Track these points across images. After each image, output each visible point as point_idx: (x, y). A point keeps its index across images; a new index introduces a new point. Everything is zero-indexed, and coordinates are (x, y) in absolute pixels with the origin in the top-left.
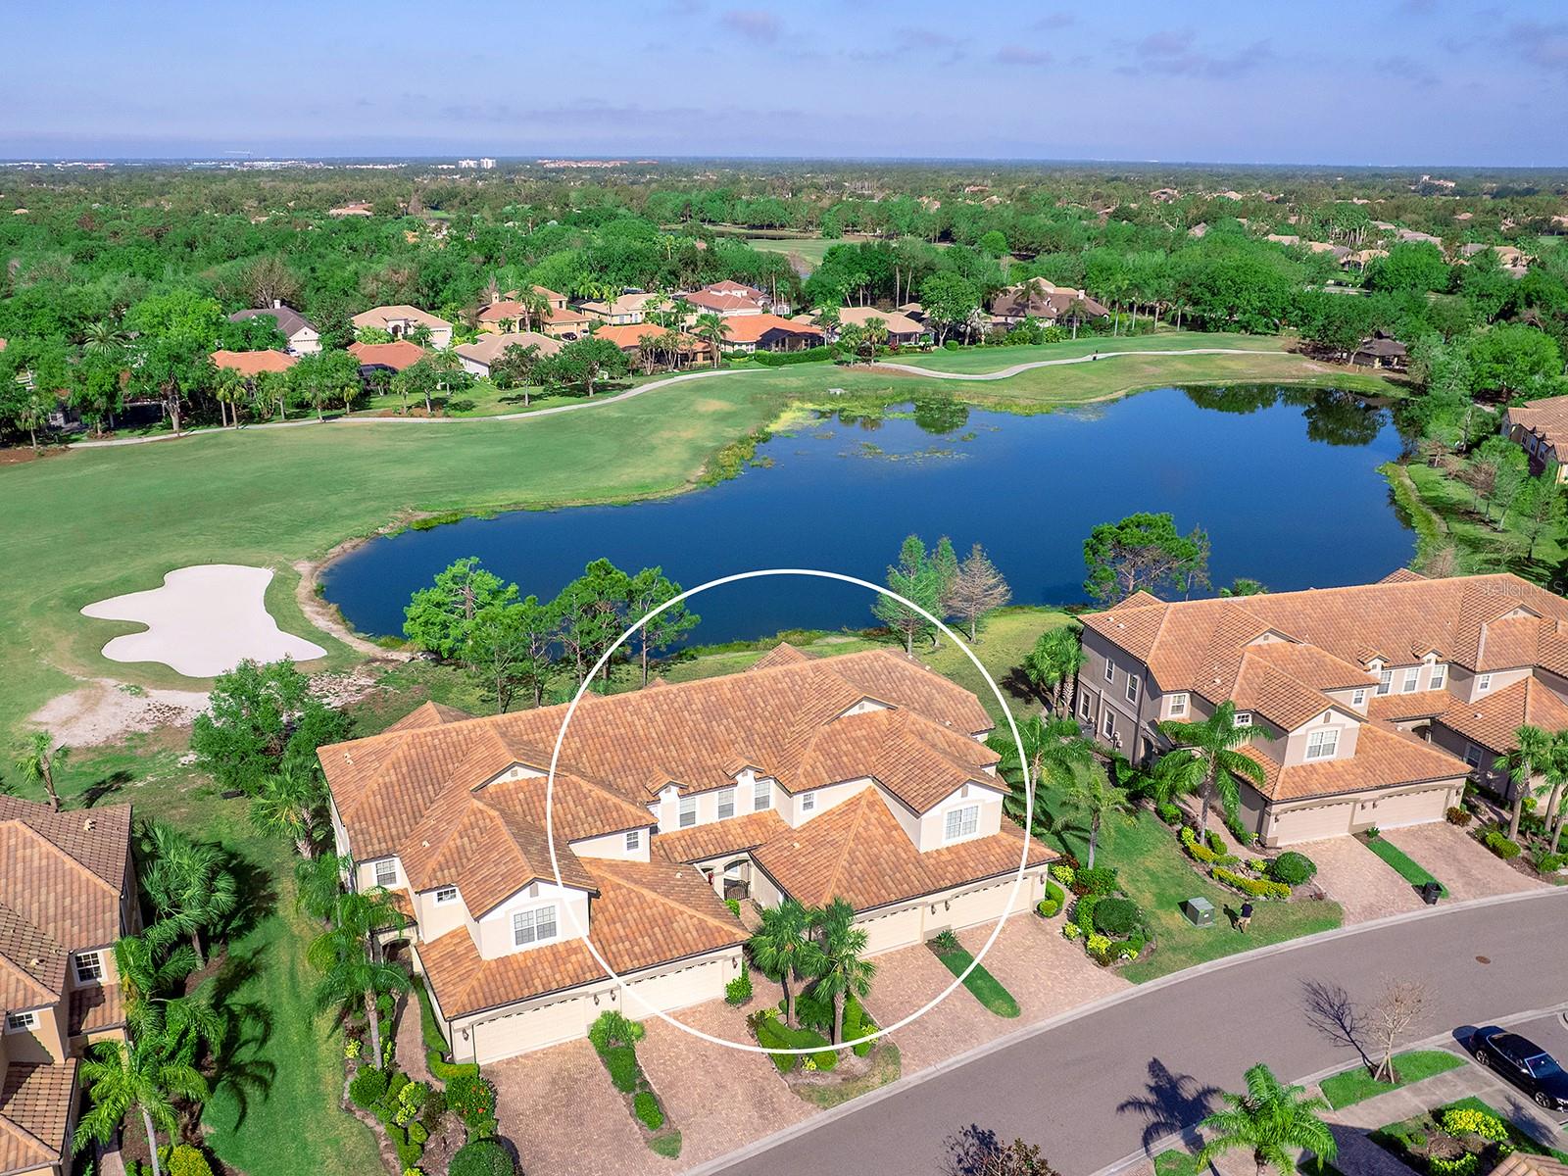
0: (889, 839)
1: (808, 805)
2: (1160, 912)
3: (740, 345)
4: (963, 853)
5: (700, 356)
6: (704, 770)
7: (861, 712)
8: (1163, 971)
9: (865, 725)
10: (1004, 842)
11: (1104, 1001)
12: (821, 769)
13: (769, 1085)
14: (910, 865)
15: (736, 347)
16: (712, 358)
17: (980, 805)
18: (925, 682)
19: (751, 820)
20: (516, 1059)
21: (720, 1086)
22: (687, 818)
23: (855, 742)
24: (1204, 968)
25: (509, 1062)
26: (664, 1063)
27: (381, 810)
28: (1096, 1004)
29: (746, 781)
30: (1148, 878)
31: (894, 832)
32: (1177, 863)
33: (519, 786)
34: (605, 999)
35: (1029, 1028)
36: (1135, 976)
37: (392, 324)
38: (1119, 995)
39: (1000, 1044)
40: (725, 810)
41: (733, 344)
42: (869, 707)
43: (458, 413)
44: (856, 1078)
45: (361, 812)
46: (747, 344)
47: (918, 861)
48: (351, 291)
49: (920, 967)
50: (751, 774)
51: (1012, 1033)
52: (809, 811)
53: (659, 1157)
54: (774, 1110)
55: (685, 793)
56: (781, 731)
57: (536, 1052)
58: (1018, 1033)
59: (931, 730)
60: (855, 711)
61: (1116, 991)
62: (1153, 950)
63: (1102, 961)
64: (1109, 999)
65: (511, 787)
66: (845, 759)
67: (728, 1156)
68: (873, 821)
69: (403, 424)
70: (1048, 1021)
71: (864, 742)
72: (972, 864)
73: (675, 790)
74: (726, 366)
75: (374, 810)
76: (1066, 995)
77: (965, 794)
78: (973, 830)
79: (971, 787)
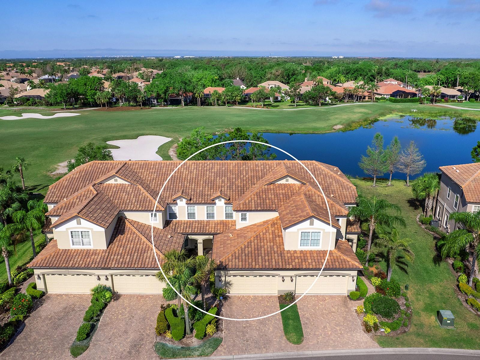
0: (274, 240)
1: (244, 219)
2: (423, 314)
4: (308, 255)
5: (367, 98)
6: (202, 195)
7: (287, 183)
8: (403, 345)
9: (286, 189)
10: (334, 255)
11: (355, 351)
12: (253, 203)
13: (147, 338)
14: (276, 255)
15: (383, 96)
16: (371, 99)
17: (322, 232)
18: (331, 177)
19: (222, 222)
20: (61, 295)
21: (126, 332)
22: (191, 215)
23: (276, 195)
24: (431, 350)
25: (58, 295)
26: (113, 315)
27: (65, 186)
28: (350, 351)
29: (221, 203)
30: (428, 295)
31: (277, 239)
32: (450, 291)
33: (116, 186)
34: (103, 278)
35: (300, 352)
36: (384, 342)
37: (270, 86)
38: (367, 350)
39: (277, 356)
40: (210, 215)
41: (381, 95)
42: (291, 181)
43: (273, 108)
44: (188, 349)
45: (57, 186)
46: (387, 95)
47: (282, 253)
48: (263, 77)
49: (267, 306)
50: (223, 200)
51: (293, 351)
52: (244, 222)
53: (70, 354)
54: (138, 351)
55: (190, 202)
56: (247, 186)
57: (71, 295)
58: (292, 353)
59: (316, 195)
60: (283, 182)
61: (367, 348)
62: (405, 332)
63: (368, 329)
64: (359, 350)
65: (113, 185)
66: (268, 201)
68: (270, 231)
69: (252, 109)
70: (314, 352)
71: (281, 196)
72: (310, 261)
73: (184, 201)
74: (377, 102)
75: (62, 186)
76: (334, 342)
77: (312, 224)
78: (317, 244)
79: (315, 221)
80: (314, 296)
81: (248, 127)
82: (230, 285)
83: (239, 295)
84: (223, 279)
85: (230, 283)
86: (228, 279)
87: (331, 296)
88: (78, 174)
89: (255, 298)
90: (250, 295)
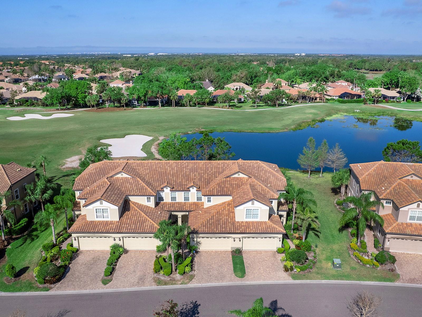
0: (228, 215)
1: (209, 201)
2: (324, 262)
3: (333, 96)
4: (251, 224)
5: (318, 99)
6: (181, 185)
7: (239, 176)
8: (307, 278)
9: (238, 181)
10: (268, 224)
11: (277, 281)
12: (215, 191)
13: (148, 275)
14: (230, 224)
16: (322, 100)
17: (259, 209)
18: (270, 172)
19: (194, 203)
20: (89, 251)
21: (134, 271)
22: (174, 198)
23: (231, 185)
24: (324, 281)
25: (87, 251)
26: (125, 262)
27: (86, 179)
28: (273, 282)
29: (193, 191)
30: (330, 251)
31: (231, 214)
32: (345, 249)
33: (122, 179)
34: (117, 240)
35: (243, 282)
36: (295, 277)
37: (236, 87)
38: (284, 281)
39: (228, 284)
40: (186, 199)
41: (331, 96)
42: (241, 175)
43: (236, 108)
44: (174, 280)
45: (81, 178)
46: (336, 96)
47: (234, 223)
49: (224, 257)
50: (195, 189)
51: (238, 282)
52: (209, 203)
53: (101, 283)
54: (143, 281)
55: (173, 190)
56: (212, 179)
57: (96, 250)
58: (238, 283)
59: (258, 185)
60: (236, 176)
61: (284, 280)
62: (310, 271)
63: (286, 269)
64: (279, 281)
65: (120, 178)
66: (225, 189)
67: (119, 289)
68: (227, 209)
70: (251, 282)
71: (234, 185)
72: (251, 228)
73: (169, 189)
75: (84, 179)
76: (264, 277)
77: (253, 204)
78: (257, 218)
79: (255, 202)
80: (254, 251)
81: (215, 126)
82: (200, 244)
83: (206, 250)
84: (195, 239)
85: (200, 243)
86: (199, 240)
87: (265, 251)
88: (95, 170)
89: (216, 252)
90: (214, 250)
